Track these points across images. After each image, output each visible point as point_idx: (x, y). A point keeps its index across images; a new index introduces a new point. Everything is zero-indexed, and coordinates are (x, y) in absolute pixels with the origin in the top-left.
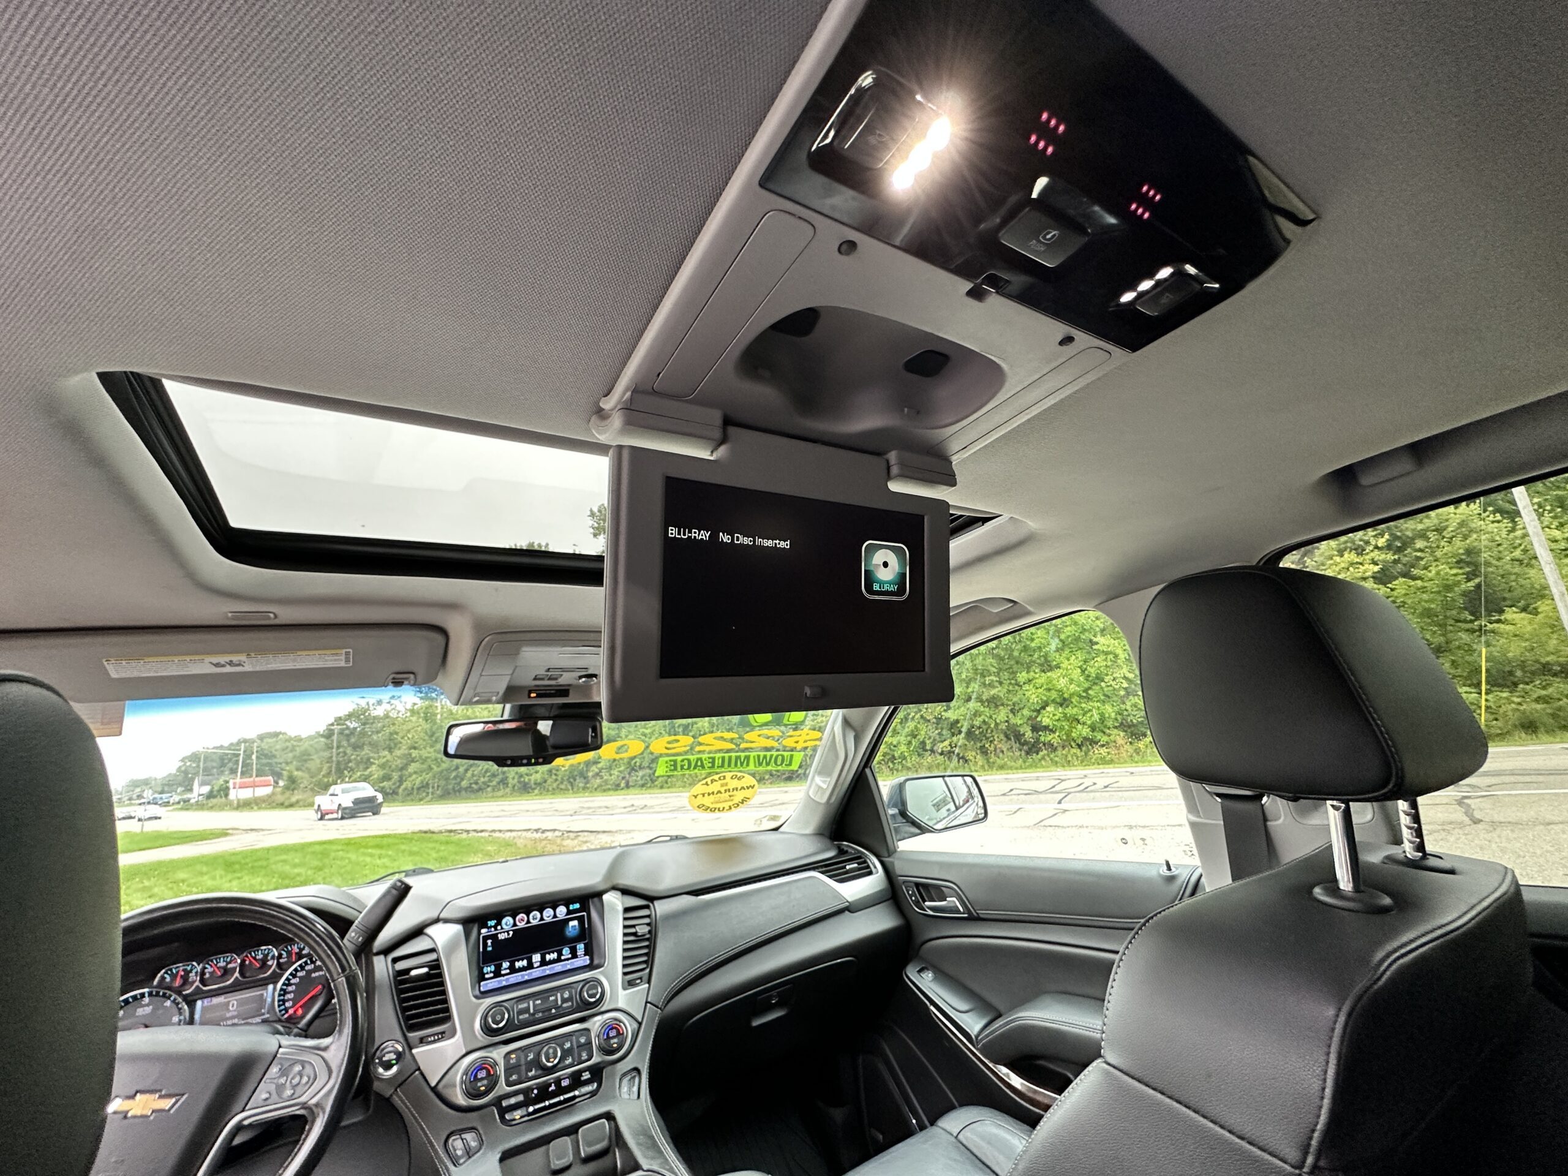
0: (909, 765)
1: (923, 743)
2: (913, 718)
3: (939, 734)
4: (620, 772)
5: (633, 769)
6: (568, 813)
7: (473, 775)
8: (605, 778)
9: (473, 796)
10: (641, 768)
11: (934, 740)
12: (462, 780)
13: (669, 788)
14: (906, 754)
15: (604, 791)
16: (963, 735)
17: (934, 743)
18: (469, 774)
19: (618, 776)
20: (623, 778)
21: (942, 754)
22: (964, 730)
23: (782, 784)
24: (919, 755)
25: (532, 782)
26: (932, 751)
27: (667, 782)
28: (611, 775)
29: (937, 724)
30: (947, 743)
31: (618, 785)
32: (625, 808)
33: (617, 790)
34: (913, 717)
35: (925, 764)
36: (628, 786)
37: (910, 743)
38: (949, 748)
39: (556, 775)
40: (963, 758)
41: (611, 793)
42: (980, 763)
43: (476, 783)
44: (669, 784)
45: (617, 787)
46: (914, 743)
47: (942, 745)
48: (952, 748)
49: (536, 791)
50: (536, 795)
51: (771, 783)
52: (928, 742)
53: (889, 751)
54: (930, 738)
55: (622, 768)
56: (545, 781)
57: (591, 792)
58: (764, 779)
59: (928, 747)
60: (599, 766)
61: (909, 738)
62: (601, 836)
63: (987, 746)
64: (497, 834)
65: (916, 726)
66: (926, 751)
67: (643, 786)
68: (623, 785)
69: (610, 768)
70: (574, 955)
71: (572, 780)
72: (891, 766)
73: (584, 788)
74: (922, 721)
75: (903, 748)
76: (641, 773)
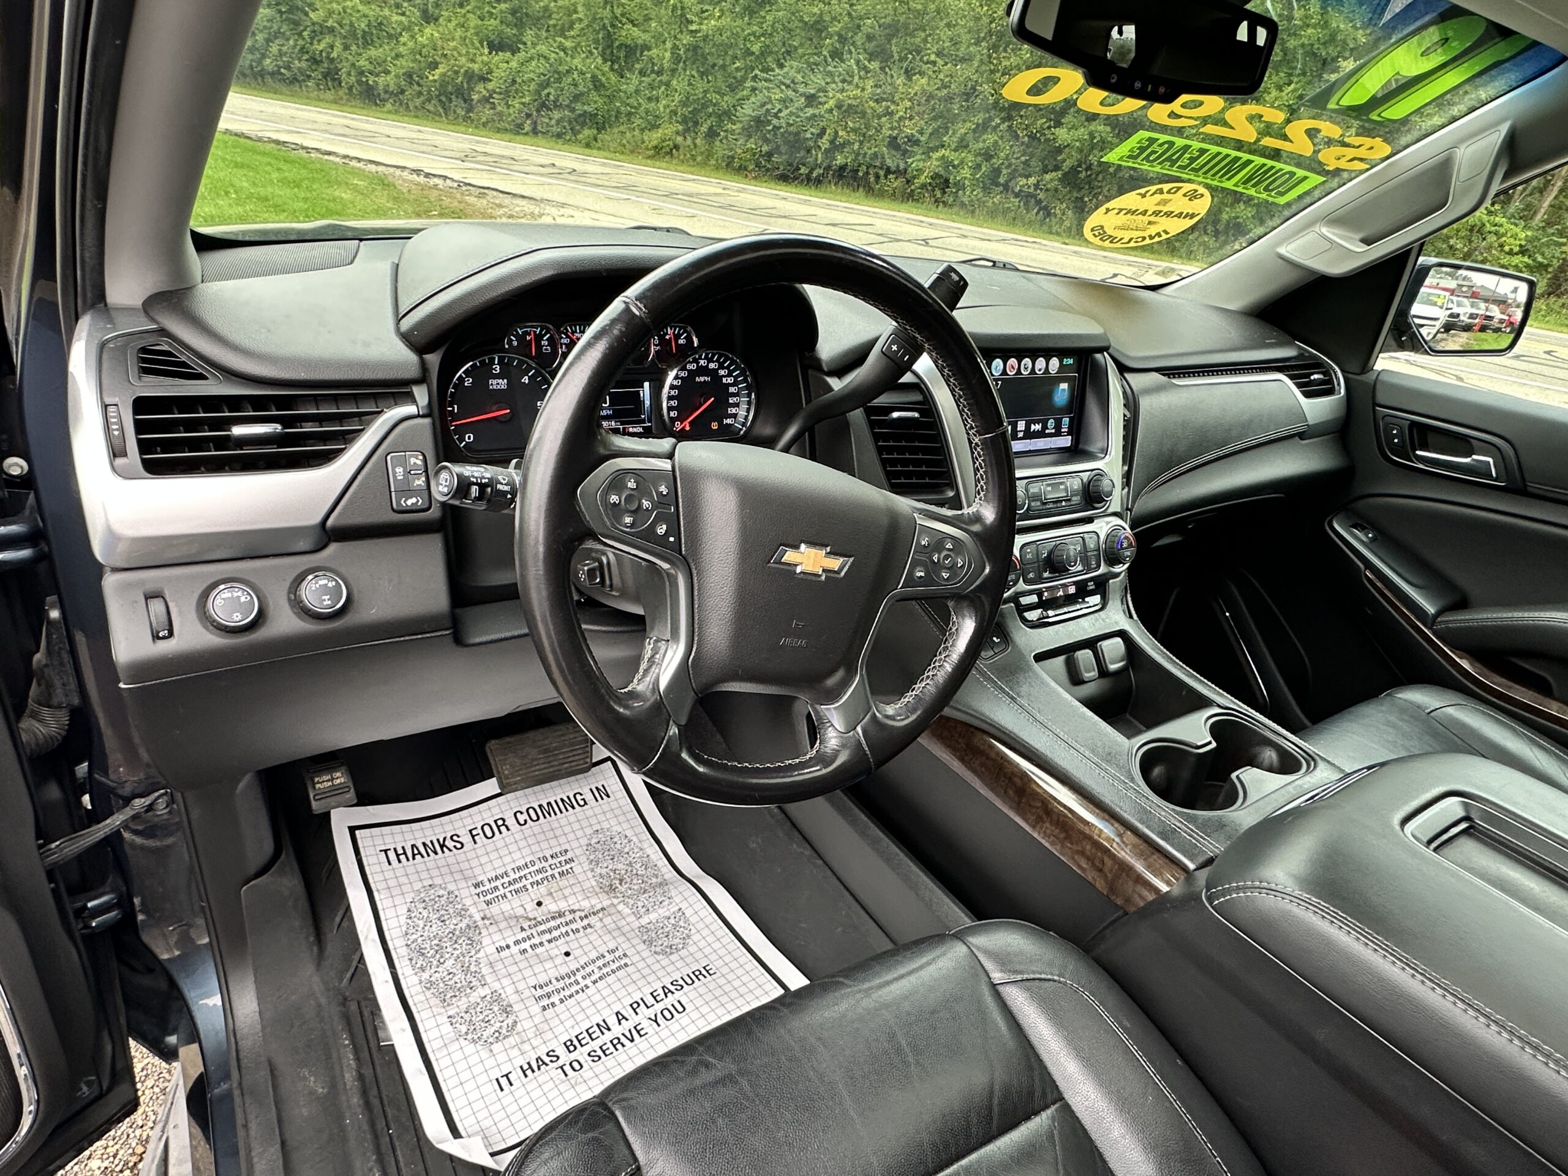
0: (966, 200)
1: (997, 172)
2: (995, 128)
3: (1026, 163)
4: (523, 104)
5: (543, 105)
6: (458, 155)
7: (281, 54)
8: (499, 108)
9: (284, 89)
10: (557, 106)
11: (1015, 170)
12: (264, 56)
13: (599, 149)
14: (967, 182)
15: (499, 130)
16: (1060, 174)
17: (1012, 177)
18: (274, 49)
19: (520, 112)
20: (528, 116)
21: (1017, 195)
22: (1066, 166)
23: (772, 185)
24: (984, 188)
25: (381, 87)
26: (1006, 187)
27: (596, 139)
28: (508, 107)
29: (1028, 147)
30: (1032, 180)
31: (520, 126)
32: (542, 166)
33: (518, 133)
34: (998, 125)
35: (990, 204)
36: (535, 132)
37: (978, 167)
38: (1032, 190)
39: (419, 84)
40: (1046, 208)
41: (509, 136)
42: (1067, 223)
43: (288, 68)
44: (600, 144)
45: (517, 130)
46: (984, 169)
47: (1023, 181)
48: (1035, 190)
49: (389, 106)
50: (389, 112)
51: (755, 178)
52: (1004, 171)
53: (942, 173)
54: (1010, 165)
55: (527, 100)
56: (403, 92)
57: (476, 127)
58: (746, 169)
59: (1002, 180)
60: (490, 86)
61: (979, 159)
62: (519, 201)
63: (1086, 199)
64: (354, 163)
65: (996, 142)
66: (997, 185)
67: (559, 136)
68: (527, 127)
69: (506, 94)
70: (1058, 433)
71: (444, 99)
72: (939, 195)
73: (466, 119)
74: (1007, 136)
75: (966, 172)
76: (556, 115)
